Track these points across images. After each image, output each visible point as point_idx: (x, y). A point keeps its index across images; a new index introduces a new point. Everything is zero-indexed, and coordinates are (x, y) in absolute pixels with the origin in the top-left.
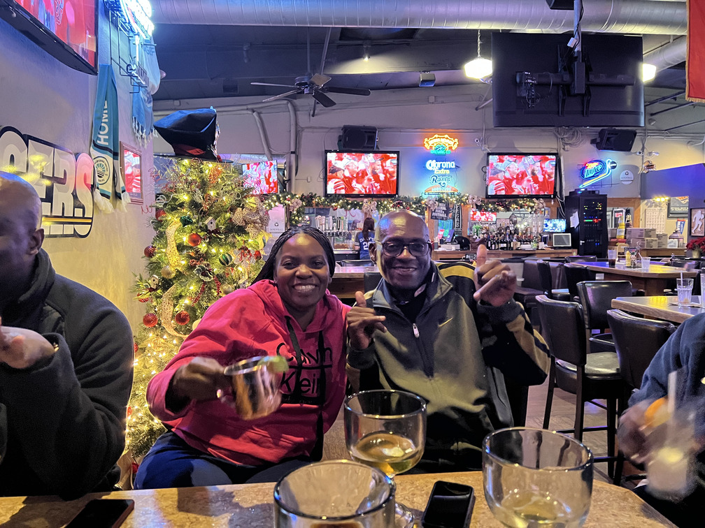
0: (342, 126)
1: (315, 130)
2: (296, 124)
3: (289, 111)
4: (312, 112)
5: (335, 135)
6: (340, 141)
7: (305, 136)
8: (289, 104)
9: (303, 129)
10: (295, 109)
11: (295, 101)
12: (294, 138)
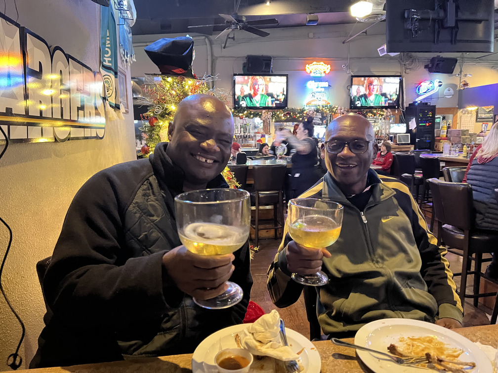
0: (246, 55)
1: (226, 59)
2: (212, 55)
3: (206, 45)
4: (223, 45)
5: (241, 63)
6: (244, 67)
7: (219, 63)
8: (206, 40)
9: (217, 58)
10: (211, 43)
12: (211, 65)
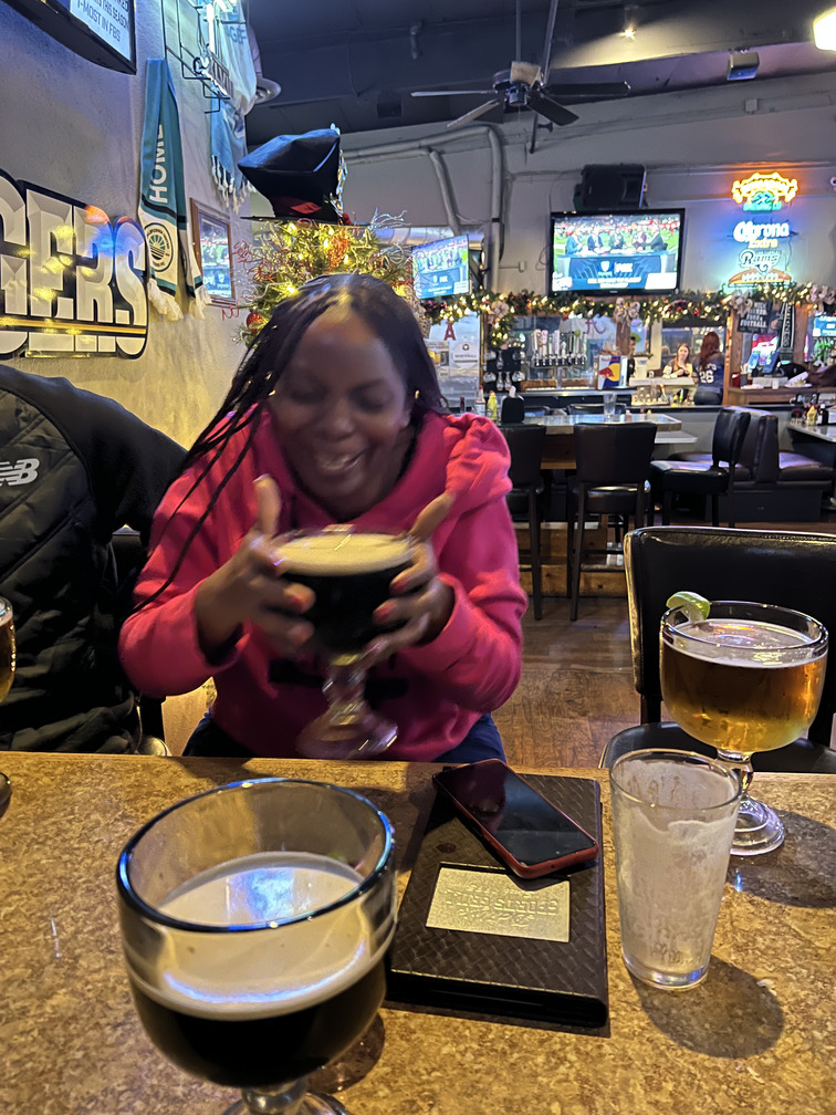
0: (582, 166)
1: (535, 178)
2: (503, 169)
3: (491, 147)
4: (529, 145)
5: (571, 184)
6: (577, 194)
7: (516, 188)
8: (491, 135)
9: (514, 177)
10: (502, 142)
11: (501, 126)
12: (499, 194)
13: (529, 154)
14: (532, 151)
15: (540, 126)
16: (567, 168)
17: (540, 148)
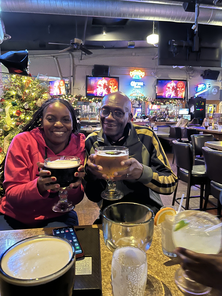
0: (94, 65)
1: (82, 66)
2: (73, 64)
3: (70, 58)
4: (80, 58)
5: (91, 69)
6: (93, 71)
7: (78, 69)
8: (70, 55)
9: (76, 66)
10: (73, 57)
11: (73, 53)
12: (73, 70)
13: (80, 61)
14: (81, 60)
15: (83, 54)
16: (90, 65)
17: (83, 59)
